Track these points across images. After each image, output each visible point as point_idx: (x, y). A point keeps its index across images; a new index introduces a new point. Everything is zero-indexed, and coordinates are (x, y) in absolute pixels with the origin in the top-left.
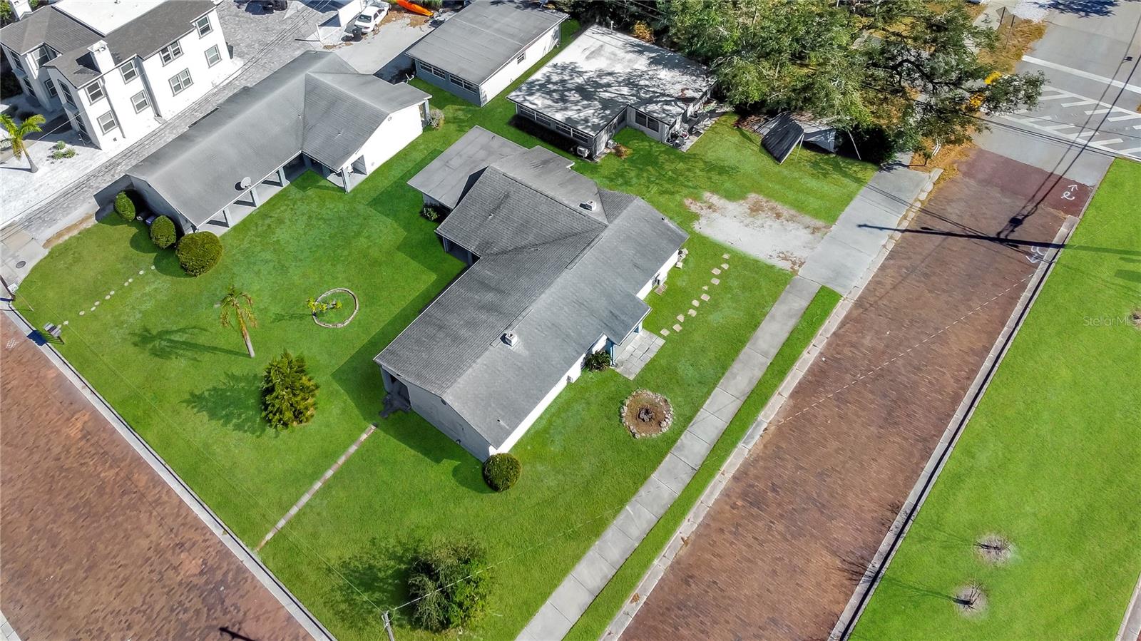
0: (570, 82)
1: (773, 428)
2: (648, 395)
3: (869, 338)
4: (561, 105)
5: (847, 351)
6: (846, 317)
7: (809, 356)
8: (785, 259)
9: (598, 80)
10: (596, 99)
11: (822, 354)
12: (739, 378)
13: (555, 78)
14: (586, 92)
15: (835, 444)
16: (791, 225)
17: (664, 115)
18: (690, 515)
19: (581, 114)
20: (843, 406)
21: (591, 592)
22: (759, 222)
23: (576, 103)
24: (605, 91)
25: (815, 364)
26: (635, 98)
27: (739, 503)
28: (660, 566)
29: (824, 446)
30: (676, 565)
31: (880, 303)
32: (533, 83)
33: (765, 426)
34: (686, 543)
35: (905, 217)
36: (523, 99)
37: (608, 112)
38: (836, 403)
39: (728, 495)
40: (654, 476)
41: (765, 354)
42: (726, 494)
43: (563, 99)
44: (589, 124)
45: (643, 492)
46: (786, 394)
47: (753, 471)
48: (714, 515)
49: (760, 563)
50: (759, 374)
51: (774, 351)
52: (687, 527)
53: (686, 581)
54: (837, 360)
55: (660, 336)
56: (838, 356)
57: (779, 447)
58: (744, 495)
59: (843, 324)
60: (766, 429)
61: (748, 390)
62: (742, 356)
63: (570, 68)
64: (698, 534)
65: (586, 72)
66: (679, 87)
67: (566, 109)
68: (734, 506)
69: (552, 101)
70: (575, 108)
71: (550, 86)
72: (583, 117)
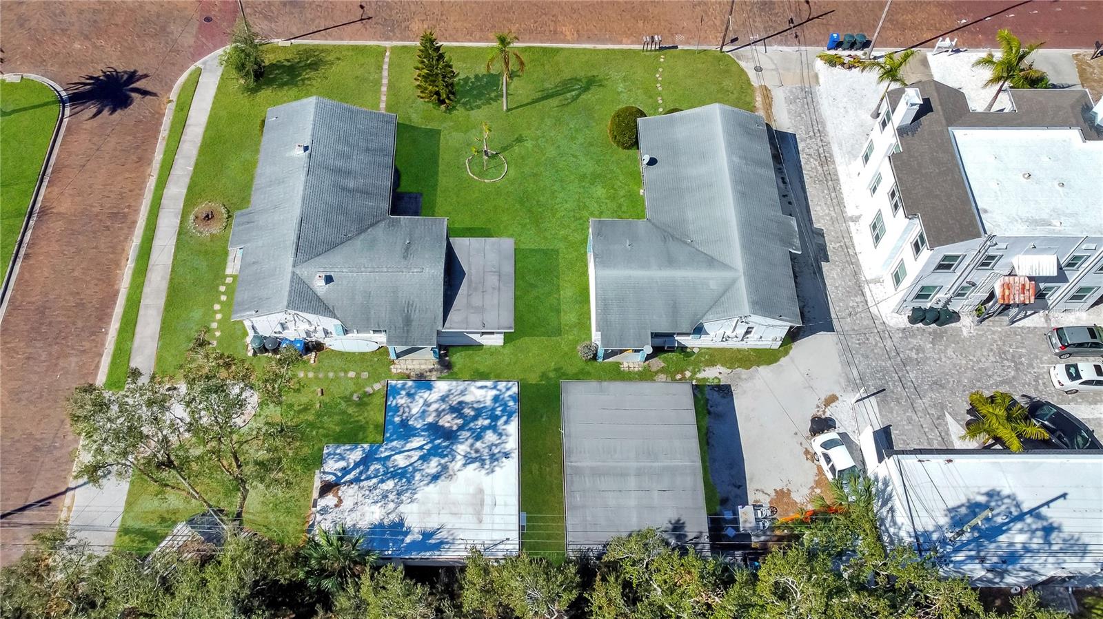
0: (470, 441)
1: (123, 261)
2: (214, 229)
3: (73, 365)
4: (454, 401)
5: (87, 345)
6: (96, 375)
7: (114, 326)
10: (423, 431)
11: (107, 333)
12: (159, 279)
13: (490, 437)
14: (442, 438)
15: (76, 274)
17: (338, 451)
18: (153, 188)
19: (421, 401)
20: (79, 301)
21: (189, 125)
23: (439, 413)
24: (421, 448)
25: (109, 323)
26: (383, 455)
27: (126, 210)
28: (158, 157)
29: (83, 268)
30: (150, 163)
32: (510, 416)
33: (129, 262)
34: (150, 175)
35: (69, 509)
36: (498, 387)
37: (397, 419)
38: (84, 301)
39: (135, 211)
40: (185, 191)
41: (147, 306)
42: (137, 211)
43: (456, 411)
44: (403, 393)
46: (122, 290)
47: (125, 231)
48: (140, 195)
49: (101, 187)
50: (146, 290)
51: (141, 312)
52: (152, 183)
53: (140, 159)
54: (93, 333)
55: (230, 276)
56: (93, 337)
57: (113, 253)
58: (125, 216)
59: (97, 367)
60: (127, 260)
61: (149, 275)
62: (163, 295)
63: (488, 462)
64: (144, 182)
66: (348, 503)
67: (443, 399)
68: (129, 207)
69: (467, 403)
70: (434, 406)
71: (487, 422)
72: (417, 397)
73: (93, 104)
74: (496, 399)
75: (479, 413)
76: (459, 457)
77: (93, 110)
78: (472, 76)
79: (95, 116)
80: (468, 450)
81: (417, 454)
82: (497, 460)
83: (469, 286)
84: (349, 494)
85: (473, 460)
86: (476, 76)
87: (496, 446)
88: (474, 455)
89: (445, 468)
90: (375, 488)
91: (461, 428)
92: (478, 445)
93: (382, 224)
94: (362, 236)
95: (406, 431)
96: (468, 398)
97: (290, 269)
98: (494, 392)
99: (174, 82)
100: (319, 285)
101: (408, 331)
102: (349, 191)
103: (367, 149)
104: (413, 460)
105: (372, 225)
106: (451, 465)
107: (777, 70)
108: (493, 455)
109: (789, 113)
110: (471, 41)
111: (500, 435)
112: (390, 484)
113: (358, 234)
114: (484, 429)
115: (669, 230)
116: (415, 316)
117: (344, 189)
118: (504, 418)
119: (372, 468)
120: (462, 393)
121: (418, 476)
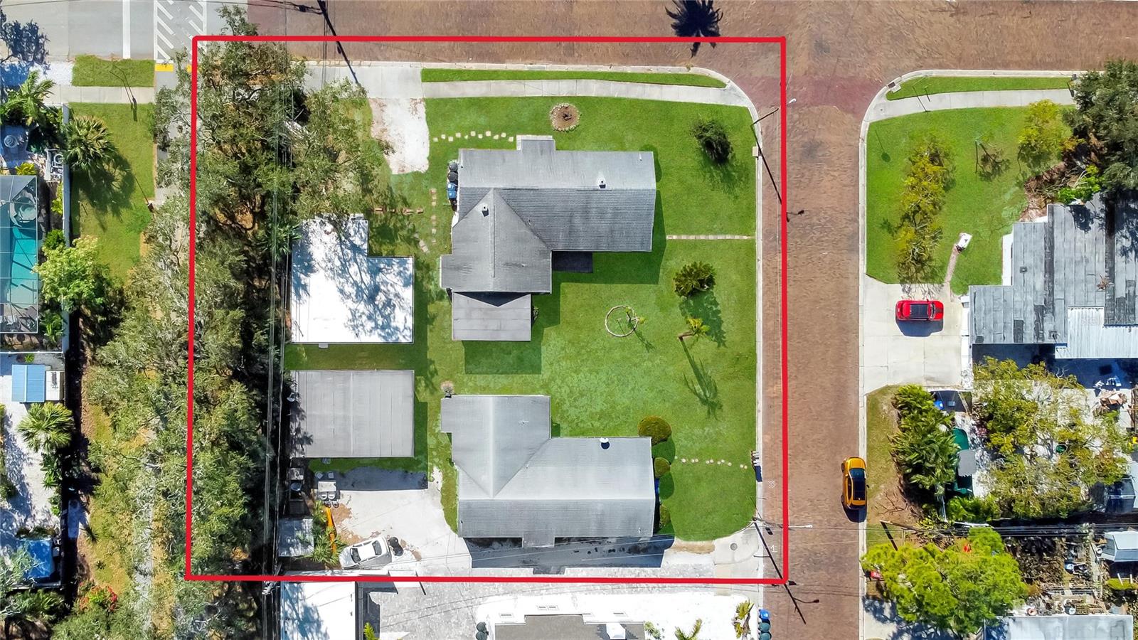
0: (367, 312)
1: (527, 61)
2: (556, 123)
4: (395, 302)
5: (458, 51)
6: (436, 62)
7: (474, 66)
8: (416, 110)
9: (353, 296)
10: (375, 282)
11: (467, 62)
12: (511, 90)
13: (370, 325)
14: (369, 295)
16: (387, 120)
17: (361, 230)
18: (598, 70)
19: (395, 281)
22: (396, 138)
23: (386, 292)
24: (362, 281)
25: (476, 62)
26: (357, 258)
27: (577, 55)
28: (629, 69)
30: (623, 64)
31: (414, 50)
32: (384, 337)
33: (529, 65)
34: (611, 66)
36: (406, 330)
37: (382, 266)
41: (489, 85)
42: (576, 62)
43: (388, 303)
44: (402, 269)
45: (604, 95)
46: (504, 65)
47: (557, 58)
48: (591, 62)
50: (503, 82)
51: (485, 82)
52: (605, 69)
53: (627, 56)
54: (468, 53)
55: (515, 140)
56: (464, 54)
57: (537, 53)
58: (572, 55)
59: (441, 61)
60: (531, 64)
61: (516, 82)
62: (499, 95)
63: (352, 323)
64: (603, 63)
65: (350, 309)
67: (397, 295)
68: (580, 56)
69: (394, 310)
70: (392, 290)
71: (380, 323)
72: (398, 278)
73: (682, 10)
74: (397, 329)
75: (387, 317)
76: (355, 305)
77: (675, 11)
78: (719, 308)
79: (670, 14)
80: (361, 311)
81: (358, 279)
82: (354, 329)
83: (488, 309)
84: (331, 239)
85: (354, 315)
86: (719, 312)
87: (363, 329)
88: (357, 315)
89: (349, 297)
90: (335, 254)
91: (375, 306)
92: (364, 318)
93: (542, 246)
94: (529, 233)
95: (375, 271)
96: (397, 309)
97: (493, 186)
98: (402, 328)
99: (711, 67)
100: (479, 208)
101: (451, 269)
102: (570, 221)
103: (612, 231)
104: (354, 277)
105: (541, 239)
106: (350, 301)
107: (733, 561)
108: (357, 327)
109: (684, 566)
110: (764, 306)
111: (371, 331)
112: (338, 263)
113: (532, 231)
114: (375, 321)
115: (539, 453)
116: (462, 273)
117: (571, 216)
118: (383, 334)
119: (349, 251)
120: (401, 307)
121: (342, 280)
